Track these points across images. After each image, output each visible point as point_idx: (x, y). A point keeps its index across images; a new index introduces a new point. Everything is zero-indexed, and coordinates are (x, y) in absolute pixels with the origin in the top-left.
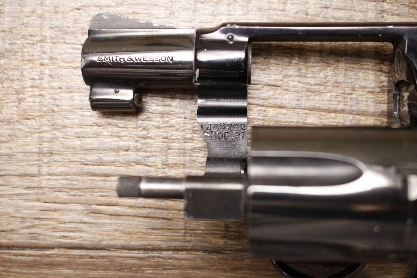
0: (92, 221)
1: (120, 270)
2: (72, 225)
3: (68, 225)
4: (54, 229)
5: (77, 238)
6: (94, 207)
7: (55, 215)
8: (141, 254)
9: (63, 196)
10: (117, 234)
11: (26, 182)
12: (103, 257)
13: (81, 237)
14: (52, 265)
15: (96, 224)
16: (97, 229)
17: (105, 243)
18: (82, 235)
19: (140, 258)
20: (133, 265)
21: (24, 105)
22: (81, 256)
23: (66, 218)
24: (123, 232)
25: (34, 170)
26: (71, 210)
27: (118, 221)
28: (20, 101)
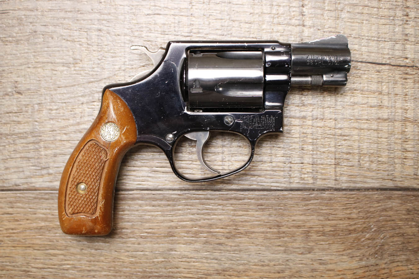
0: (153, 176)
1: (168, 201)
2: (143, 178)
3: (141, 178)
5: (146, 185)
6: (154, 168)
8: (179, 192)
10: (167, 182)
12: (160, 194)
13: (148, 184)
15: (156, 178)
16: (156, 180)
17: (160, 187)
18: (149, 183)
19: (179, 195)
20: (175, 198)
22: (148, 194)
24: (169, 181)
26: (142, 171)
27: (167, 176)
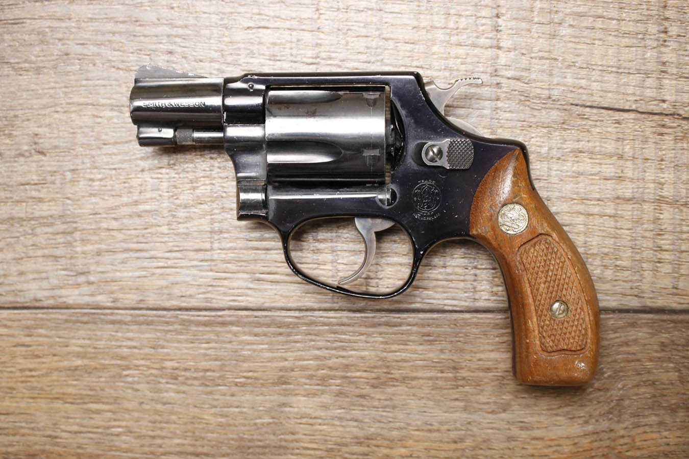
0: (256, 287)
1: (279, 327)
2: (240, 291)
3: (236, 291)
4: (225, 294)
5: (243, 301)
6: (258, 275)
7: (226, 283)
8: (297, 314)
9: (231, 267)
10: (277, 297)
11: (201, 256)
12: (266, 316)
13: (247, 301)
14: (224, 324)
15: (259, 290)
16: (260, 293)
17: (266, 305)
18: (248, 298)
19: (296, 317)
20: (291, 323)
21: (198, 192)
22: (247, 316)
23: (235, 284)
24: (281, 296)
25: (207, 246)
26: (238, 279)
27: (278, 287)
28: (194, 188)
